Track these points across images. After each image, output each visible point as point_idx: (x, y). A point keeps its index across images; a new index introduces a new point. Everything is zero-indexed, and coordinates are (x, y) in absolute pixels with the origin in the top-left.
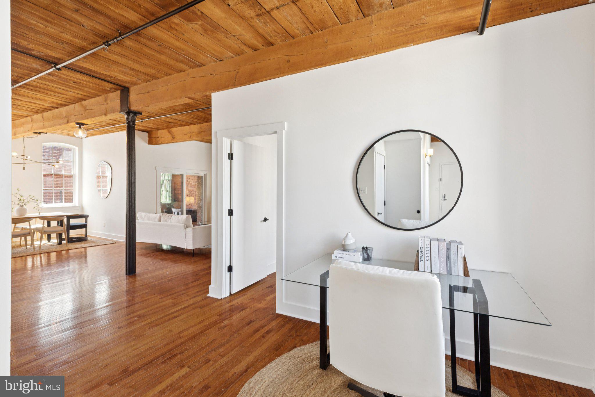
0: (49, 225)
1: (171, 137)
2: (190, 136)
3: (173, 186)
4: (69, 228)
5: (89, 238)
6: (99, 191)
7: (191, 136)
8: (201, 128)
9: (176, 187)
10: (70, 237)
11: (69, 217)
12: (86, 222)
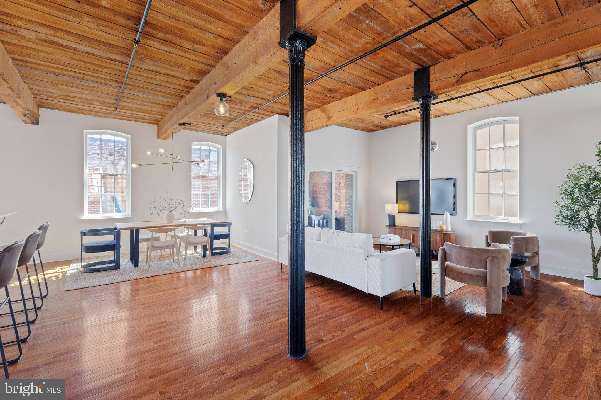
0: (196, 234)
1: (327, 117)
2: (356, 110)
3: (311, 189)
4: (213, 238)
5: (232, 249)
6: (241, 194)
7: (358, 109)
8: (376, 93)
9: (315, 190)
10: (214, 247)
11: (213, 225)
12: (229, 231)
